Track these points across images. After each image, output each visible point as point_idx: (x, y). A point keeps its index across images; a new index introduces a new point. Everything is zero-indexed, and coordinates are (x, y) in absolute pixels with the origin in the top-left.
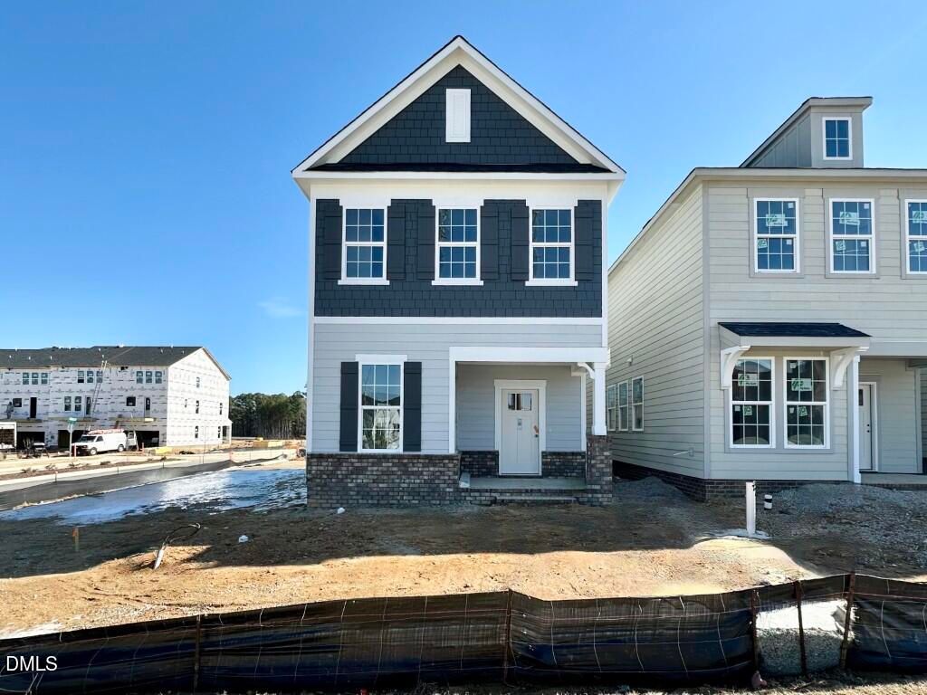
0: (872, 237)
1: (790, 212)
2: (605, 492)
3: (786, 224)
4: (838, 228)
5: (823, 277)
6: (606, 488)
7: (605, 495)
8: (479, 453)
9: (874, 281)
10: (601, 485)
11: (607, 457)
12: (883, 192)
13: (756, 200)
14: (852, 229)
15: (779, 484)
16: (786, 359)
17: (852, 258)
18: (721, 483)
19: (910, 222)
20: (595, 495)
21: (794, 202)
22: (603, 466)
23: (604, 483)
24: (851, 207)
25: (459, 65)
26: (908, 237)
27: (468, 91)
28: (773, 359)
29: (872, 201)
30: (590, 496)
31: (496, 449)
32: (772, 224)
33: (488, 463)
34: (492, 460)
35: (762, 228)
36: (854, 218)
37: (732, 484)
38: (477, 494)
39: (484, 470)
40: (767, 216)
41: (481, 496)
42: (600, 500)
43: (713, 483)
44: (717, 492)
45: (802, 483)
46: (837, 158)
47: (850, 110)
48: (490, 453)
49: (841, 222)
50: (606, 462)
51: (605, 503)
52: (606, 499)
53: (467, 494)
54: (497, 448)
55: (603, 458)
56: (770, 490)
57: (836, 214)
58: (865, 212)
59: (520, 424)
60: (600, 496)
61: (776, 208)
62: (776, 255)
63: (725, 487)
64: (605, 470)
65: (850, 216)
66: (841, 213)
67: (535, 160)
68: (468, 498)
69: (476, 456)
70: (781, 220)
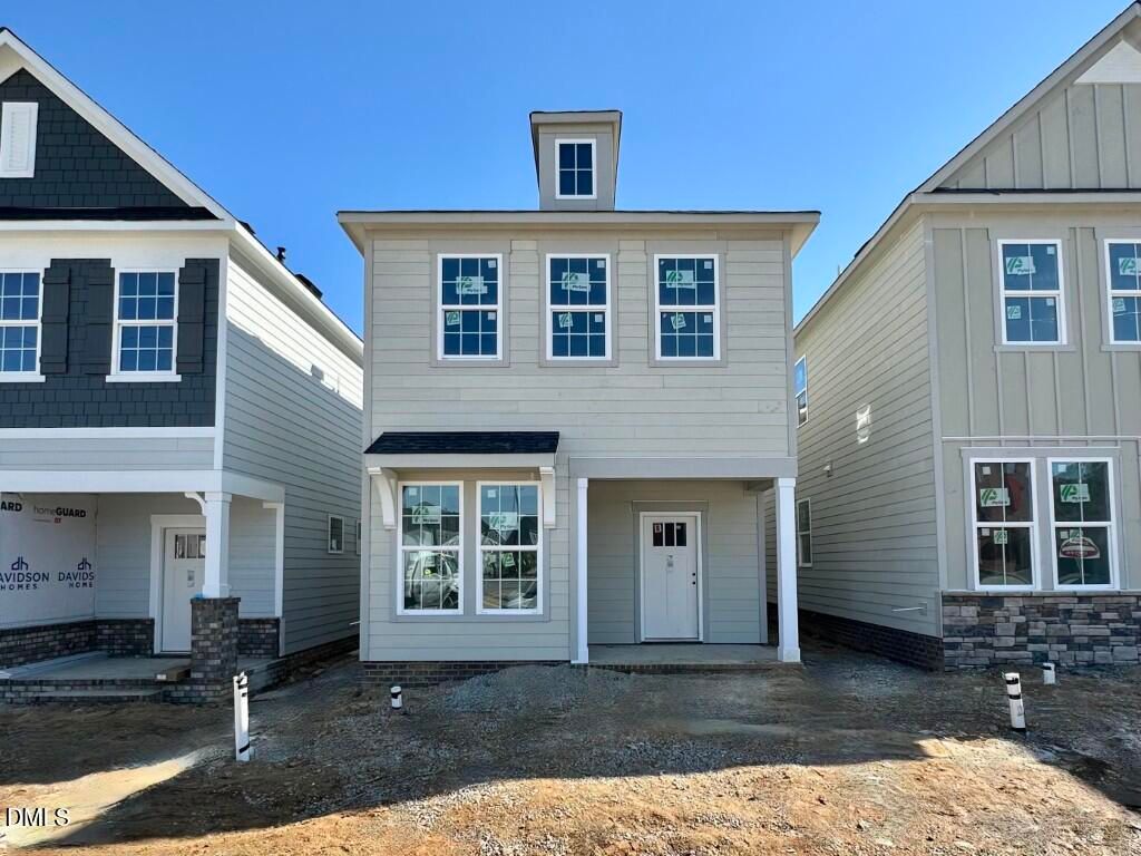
0: (607, 308)
1: (490, 274)
2: (210, 682)
3: (485, 290)
4: (559, 295)
5: (536, 366)
6: (211, 676)
7: (209, 688)
8: (122, 622)
9: (609, 371)
10: (206, 673)
11: (214, 631)
12: (623, 245)
13: (441, 257)
14: (578, 298)
15: (470, 666)
16: (480, 484)
17: (580, 338)
18: (386, 667)
19: (662, 286)
20: (196, 687)
21: (496, 259)
22: (209, 643)
23: (208, 669)
24: (578, 266)
25: (23, 69)
26: (659, 308)
27: (35, 106)
28: (461, 484)
29: (607, 256)
30: (188, 688)
31: (151, 616)
32: (465, 291)
33: (136, 637)
34: (141, 632)
35: (450, 295)
36: (583, 282)
37: (401, 667)
38: (21, 688)
39: (130, 647)
40: (459, 279)
41: (27, 691)
42: (203, 694)
43: (375, 667)
44: (381, 679)
45: (503, 665)
46: (576, 197)
47: (594, 129)
48: (137, 621)
49: (563, 287)
50: (212, 637)
51: (209, 699)
52: (211, 694)
53: (7, 688)
54: (154, 613)
55: (208, 632)
56: (458, 675)
57: (556, 275)
58: (597, 273)
59: (190, 578)
60: (202, 688)
61: (470, 267)
62: (472, 335)
63: (392, 673)
64: (210, 650)
65: (576, 278)
66: (564, 274)
67: (127, 203)
68: (7, 695)
69: (118, 627)
70: (478, 284)
